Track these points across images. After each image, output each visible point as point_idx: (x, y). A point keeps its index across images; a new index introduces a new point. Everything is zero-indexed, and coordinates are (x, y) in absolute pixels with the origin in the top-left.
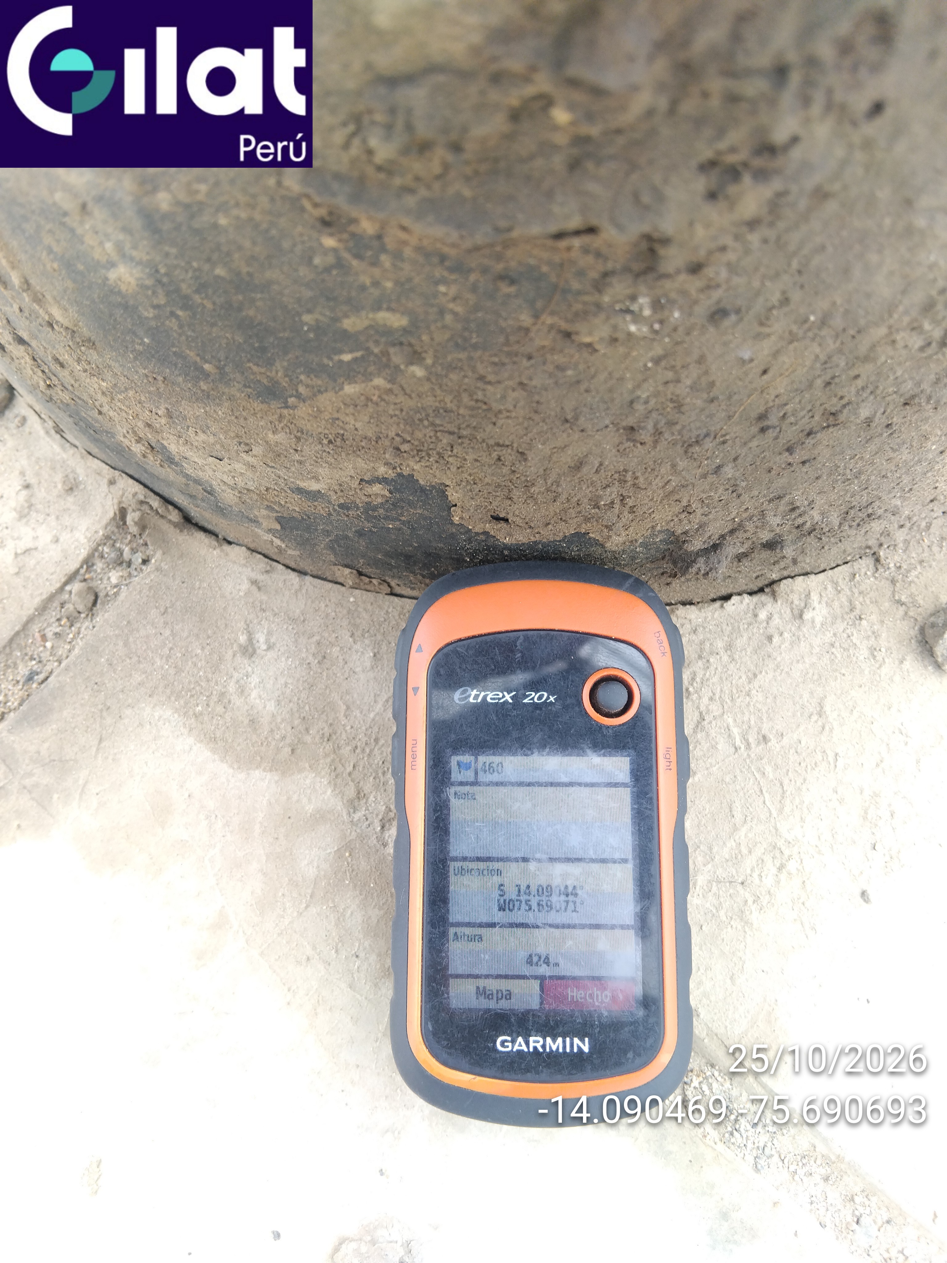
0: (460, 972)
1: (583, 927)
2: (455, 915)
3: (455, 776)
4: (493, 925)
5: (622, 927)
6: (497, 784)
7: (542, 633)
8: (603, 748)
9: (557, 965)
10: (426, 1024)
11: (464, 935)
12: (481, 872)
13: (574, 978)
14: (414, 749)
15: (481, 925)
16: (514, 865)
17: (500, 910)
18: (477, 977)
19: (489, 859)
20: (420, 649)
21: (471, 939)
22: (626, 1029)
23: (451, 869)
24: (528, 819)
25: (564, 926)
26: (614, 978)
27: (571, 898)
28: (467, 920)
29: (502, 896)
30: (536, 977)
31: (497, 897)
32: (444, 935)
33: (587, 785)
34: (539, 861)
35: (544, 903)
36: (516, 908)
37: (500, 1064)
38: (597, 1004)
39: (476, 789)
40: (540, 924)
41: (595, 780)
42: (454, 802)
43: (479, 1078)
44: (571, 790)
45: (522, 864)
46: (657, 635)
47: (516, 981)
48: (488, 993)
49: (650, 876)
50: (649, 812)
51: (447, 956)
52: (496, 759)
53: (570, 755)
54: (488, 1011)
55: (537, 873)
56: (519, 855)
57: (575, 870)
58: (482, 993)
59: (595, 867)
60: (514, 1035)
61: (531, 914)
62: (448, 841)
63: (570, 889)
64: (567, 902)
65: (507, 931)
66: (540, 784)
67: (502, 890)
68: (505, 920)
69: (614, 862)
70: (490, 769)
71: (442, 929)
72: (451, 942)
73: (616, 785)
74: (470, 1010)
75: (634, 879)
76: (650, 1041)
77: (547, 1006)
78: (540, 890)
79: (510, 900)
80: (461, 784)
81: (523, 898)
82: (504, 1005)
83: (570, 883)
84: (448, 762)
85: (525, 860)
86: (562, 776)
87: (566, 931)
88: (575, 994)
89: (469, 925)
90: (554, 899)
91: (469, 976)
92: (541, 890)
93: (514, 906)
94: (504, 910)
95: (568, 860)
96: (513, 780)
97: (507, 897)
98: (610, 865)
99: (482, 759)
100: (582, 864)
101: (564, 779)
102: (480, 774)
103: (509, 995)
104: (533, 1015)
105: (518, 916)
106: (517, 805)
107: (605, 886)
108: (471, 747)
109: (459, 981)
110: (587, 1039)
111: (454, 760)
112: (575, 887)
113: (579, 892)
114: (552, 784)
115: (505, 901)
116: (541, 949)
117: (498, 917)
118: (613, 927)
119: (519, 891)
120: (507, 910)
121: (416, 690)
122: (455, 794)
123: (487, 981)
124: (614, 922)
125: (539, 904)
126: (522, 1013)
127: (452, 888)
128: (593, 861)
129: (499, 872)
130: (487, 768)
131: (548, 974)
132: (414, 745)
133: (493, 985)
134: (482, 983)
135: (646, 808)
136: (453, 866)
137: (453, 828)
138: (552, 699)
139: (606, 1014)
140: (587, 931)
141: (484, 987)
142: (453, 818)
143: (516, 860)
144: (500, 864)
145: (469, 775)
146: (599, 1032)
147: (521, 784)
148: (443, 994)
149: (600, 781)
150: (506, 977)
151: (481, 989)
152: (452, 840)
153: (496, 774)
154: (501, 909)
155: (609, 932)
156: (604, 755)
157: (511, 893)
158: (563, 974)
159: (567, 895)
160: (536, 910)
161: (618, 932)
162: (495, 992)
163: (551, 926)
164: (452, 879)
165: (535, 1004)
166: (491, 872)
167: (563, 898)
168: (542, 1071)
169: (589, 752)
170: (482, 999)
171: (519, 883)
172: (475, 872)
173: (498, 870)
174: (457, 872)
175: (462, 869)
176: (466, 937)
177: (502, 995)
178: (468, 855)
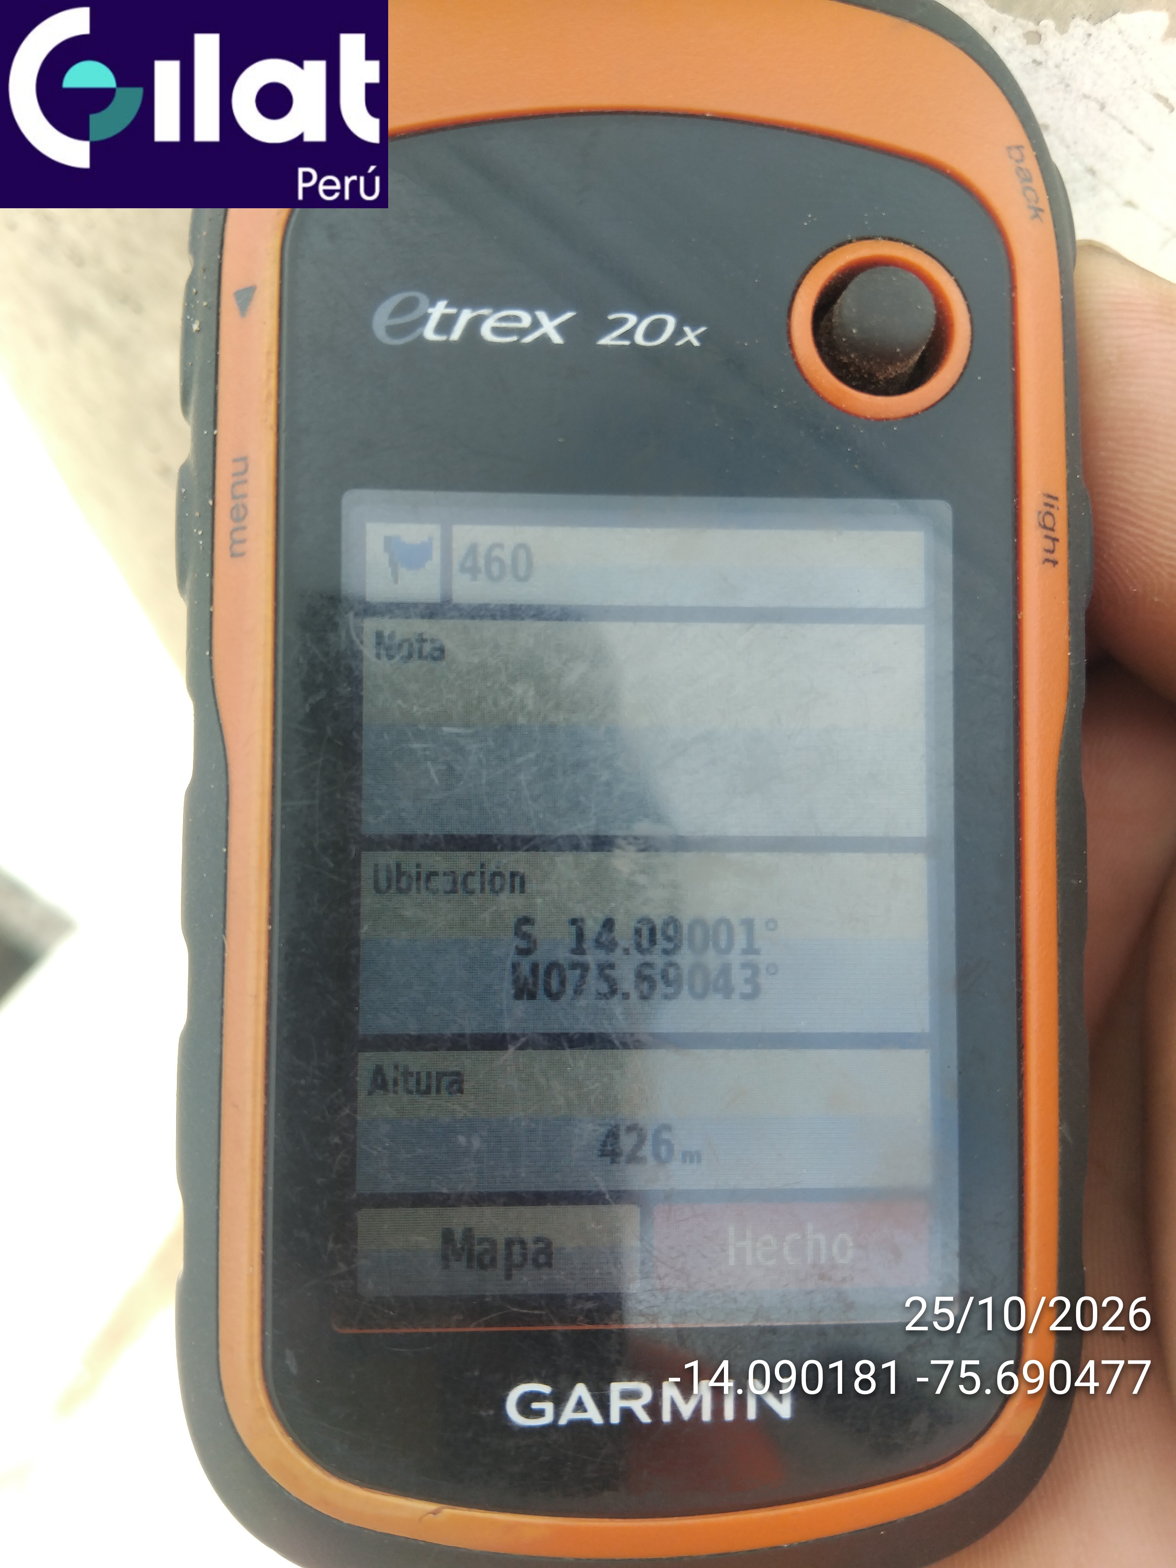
0: (389, 1185)
1: (775, 1042)
2: (378, 1014)
3: (380, 582)
4: (496, 1042)
5: (896, 1041)
6: (513, 612)
9: (694, 1157)
11: (407, 1074)
12: (459, 883)
14: (239, 490)
15: (458, 1043)
16: (565, 860)
17: (518, 996)
18: (444, 1201)
19: (483, 842)
21: (428, 1086)
23: (366, 872)
27: (739, 957)
28: (413, 1029)
29: (524, 952)
30: (627, 1198)
31: (512, 957)
32: (337, 1075)
34: (644, 846)
35: (656, 974)
37: (518, 1466)
40: (644, 1037)
42: (378, 670)
43: (447, 1514)
45: (594, 856)
47: (571, 1213)
48: (477, 1248)
51: (350, 1144)
52: (510, 533)
54: (477, 1304)
55: (641, 879)
56: (582, 828)
58: (460, 1248)
60: (562, 1377)
61: (615, 1007)
62: (353, 785)
64: (727, 968)
65: (541, 1059)
67: (526, 936)
68: (536, 1027)
71: (330, 1058)
72: (362, 1096)
74: (422, 1302)
79: (553, 966)
80: (393, 610)
81: (593, 957)
82: (530, 1283)
84: (353, 538)
85: (602, 843)
88: (747, 1245)
89: (418, 1043)
90: (690, 960)
91: (421, 1200)
93: (563, 983)
94: (532, 996)
97: (541, 956)
98: (861, 858)
99: (464, 532)
102: (460, 579)
103: (546, 1253)
105: (576, 1014)
106: (581, 668)
109: (387, 1214)
111: (375, 534)
112: (750, 926)
115: (534, 968)
116: (647, 1113)
117: (513, 1015)
119: (580, 937)
120: (541, 993)
121: (244, 299)
122: (379, 635)
123: (475, 1212)
125: (642, 976)
126: (588, 1310)
127: (365, 928)
128: (810, 844)
129: (517, 882)
130: (481, 562)
132: (240, 477)
133: (495, 1224)
134: (459, 1219)
136: (372, 863)
137: (371, 747)
138: (691, 335)
140: (789, 1056)
141: (468, 1233)
142: (366, 708)
143: (573, 844)
144: (521, 855)
145: (422, 583)
150: (540, 1198)
151: (458, 1238)
152: (367, 780)
153: (508, 579)
154: (524, 992)
155: (856, 1056)
157: (555, 945)
158: (713, 1184)
159: (727, 949)
160: (635, 992)
162: (501, 1247)
164: (368, 901)
166: (493, 881)
168: (649, 1487)
170: (459, 1267)
171: (579, 911)
172: (442, 883)
173: (513, 875)
174: (383, 884)
175: (400, 873)
176: (412, 1081)
177: (524, 1256)
178: (419, 828)
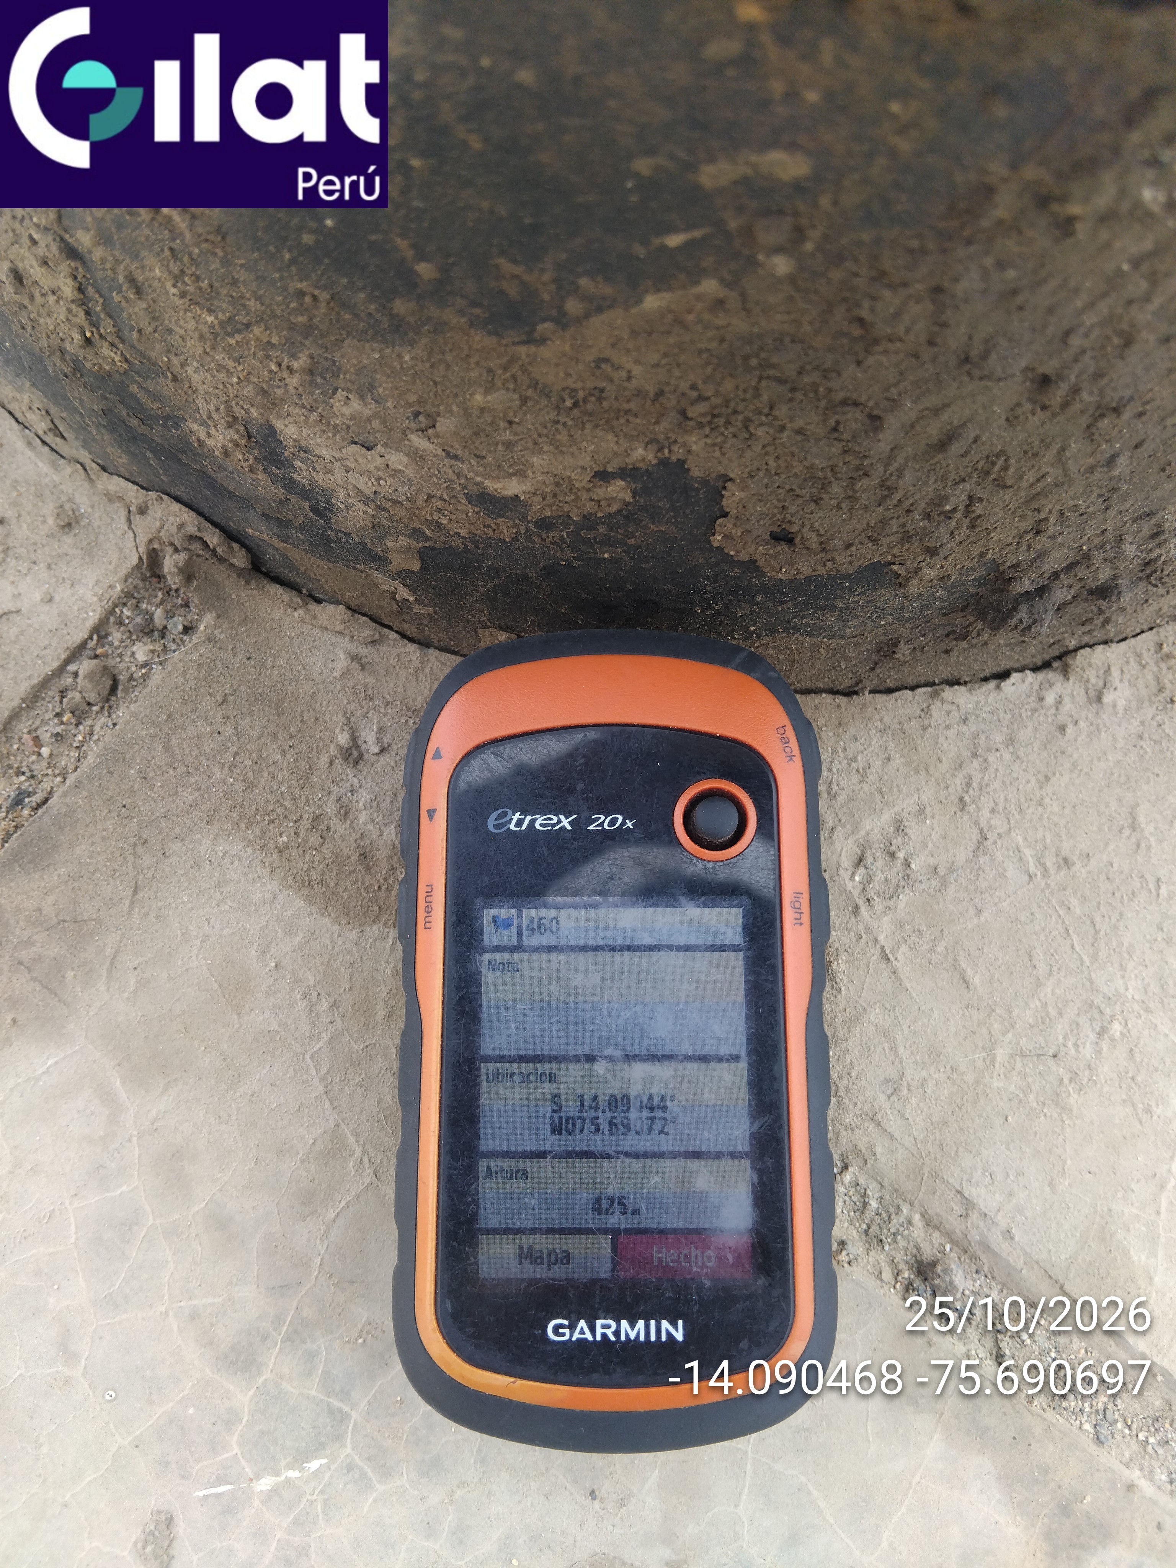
0: (493, 1223)
1: (675, 1155)
2: (488, 1141)
3: (490, 937)
4: (541, 1155)
5: (733, 1155)
6: (550, 949)
7: (615, 729)
8: (703, 894)
9: (637, 1212)
10: (443, 1302)
11: (502, 1170)
12: (526, 1078)
13: (662, 1232)
14: (429, 899)
15: (524, 1156)
16: (573, 1067)
17: (553, 1132)
18: (518, 1231)
19: (537, 1058)
20: (437, 755)
21: (512, 1175)
22: (738, 1306)
23: (483, 1073)
24: (595, 999)
25: (646, 1155)
26: (722, 1231)
27: (658, 1113)
28: (504, 1147)
29: (556, 1111)
30: (605, 1231)
31: (549, 1113)
32: (470, 1170)
33: (681, 948)
34: (611, 1059)
35: (618, 1121)
36: (577, 1131)
37: (552, 1360)
38: (695, 1269)
39: (519, 956)
40: (611, 1152)
41: (692, 941)
42: (488, 977)
43: (520, 1382)
44: (657, 955)
45: (586, 1065)
46: (781, 731)
47: (577, 1238)
48: (535, 1255)
49: (773, 1079)
50: (770, 986)
51: (476, 1202)
52: (550, 913)
53: (656, 905)
54: (533, 1281)
55: (608, 1077)
56: (581, 1051)
57: (663, 1071)
58: (527, 1255)
59: (693, 1066)
60: (573, 1317)
61: (598, 1138)
62: (477, 1033)
63: (656, 1100)
64: (652, 1119)
65: (563, 1163)
66: (612, 949)
67: (555, 1103)
68: (561, 1148)
69: (720, 1059)
70: (539, 927)
71: (467, 1161)
72: (481, 1179)
73: (722, 948)
74: (508, 1280)
75: (749, 1085)
76: (774, 1324)
77: (621, 1274)
78: (613, 1104)
79: (569, 1117)
80: (498, 949)
81: (588, 1114)
82: (559, 1272)
83: (655, 1090)
84: (479, 917)
85: (590, 1058)
86: (644, 934)
87: (650, 1162)
88: (663, 1255)
89: (507, 1155)
90: (633, 1114)
91: (506, 1231)
92: (614, 1102)
93: (574, 1125)
94: (560, 1133)
95: (654, 1058)
96: (573, 943)
97: (564, 1113)
98: (714, 1064)
99: (528, 913)
100: (675, 1064)
101: (648, 940)
102: (526, 934)
103: (567, 1258)
104: (602, 1287)
105: (580, 1141)
106: (580, 977)
107: (707, 1095)
108: (512, 895)
109: (492, 1238)
110: (680, 1323)
111: (488, 914)
112: (663, 1098)
113: (670, 1104)
114: (629, 948)
115: (561, 1118)
116: (613, 1190)
117: (550, 1142)
118: (718, 1156)
119: (582, 1104)
120: (564, 1131)
121: (431, 813)
122: (490, 963)
123: (533, 1237)
124: (720, 1148)
125: (611, 1123)
126: (585, 1284)
127: (482, 1100)
128: (689, 1058)
129: (552, 1078)
130: (536, 926)
131: (623, 1226)
132: (429, 893)
133: (543, 1243)
134: (526, 1240)
135: (766, 980)
136: (487, 1069)
137: (486, 1013)
138: (629, 824)
139: (708, 1284)
140: (680, 1162)
141: (530, 1248)
142: (484, 997)
143: (577, 1059)
144: (554, 1065)
145: (509, 937)
146: (698, 1311)
147: (584, 949)
148: (468, 1258)
149: (699, 942)
150: (562, 1231)
151: (526, 1250)
152: (483, 1030)
153: (548, 933)
154: (556, 1131)
155: (715, 1163)
156: (705, 905)
157: (571, 1109)
158: (645, 1225)
159: (652, 1109)
160: (606, 1131)
161: (726, 1164)
162: (546, 1254)
163: (627, 1154)
164: (484, 1087)
165: (604, 1270)
166: (541, 1077)
167: (646, 1113)
168: (614, 1371)
169: (683, 900)
170: (526, 1264)
171: (580, 1091)
172: (517, 1078)
173: (550, 1074)
174: (490, 1078)
175: (499, 1073)
176: (504, 1173)
177: (557, 1259)
178: (507, 1053)
